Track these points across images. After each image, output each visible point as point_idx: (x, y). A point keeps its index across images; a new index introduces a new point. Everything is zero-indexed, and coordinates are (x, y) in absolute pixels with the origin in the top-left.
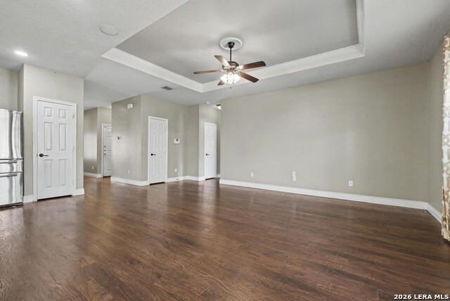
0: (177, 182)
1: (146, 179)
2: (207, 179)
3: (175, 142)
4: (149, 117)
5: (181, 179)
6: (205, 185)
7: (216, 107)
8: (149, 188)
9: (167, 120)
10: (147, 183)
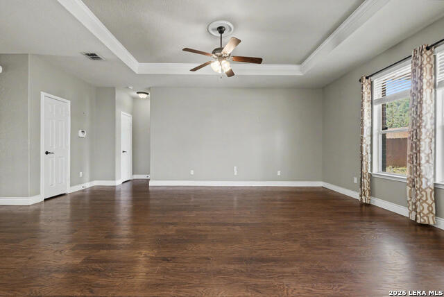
0: (83, 191)
1: (38, 193)
2: (124, 183)
3: (81, 134)
4: (43, 94)
5: (88, 185)
6: (122, 189)
7: (135, 94)
8: (43, 206)
9: (69, 102)
10: (40, 198)
